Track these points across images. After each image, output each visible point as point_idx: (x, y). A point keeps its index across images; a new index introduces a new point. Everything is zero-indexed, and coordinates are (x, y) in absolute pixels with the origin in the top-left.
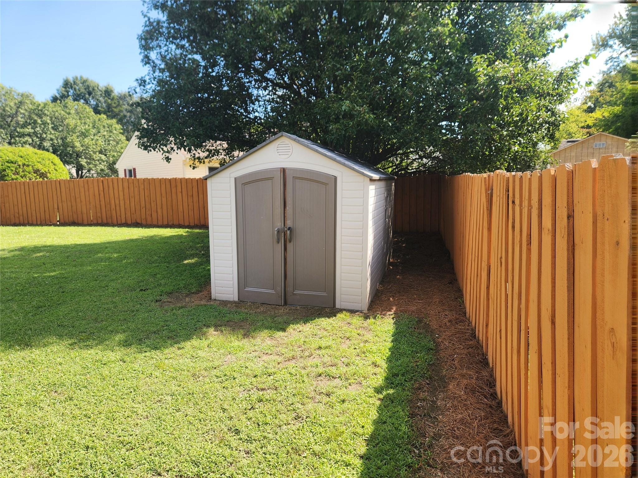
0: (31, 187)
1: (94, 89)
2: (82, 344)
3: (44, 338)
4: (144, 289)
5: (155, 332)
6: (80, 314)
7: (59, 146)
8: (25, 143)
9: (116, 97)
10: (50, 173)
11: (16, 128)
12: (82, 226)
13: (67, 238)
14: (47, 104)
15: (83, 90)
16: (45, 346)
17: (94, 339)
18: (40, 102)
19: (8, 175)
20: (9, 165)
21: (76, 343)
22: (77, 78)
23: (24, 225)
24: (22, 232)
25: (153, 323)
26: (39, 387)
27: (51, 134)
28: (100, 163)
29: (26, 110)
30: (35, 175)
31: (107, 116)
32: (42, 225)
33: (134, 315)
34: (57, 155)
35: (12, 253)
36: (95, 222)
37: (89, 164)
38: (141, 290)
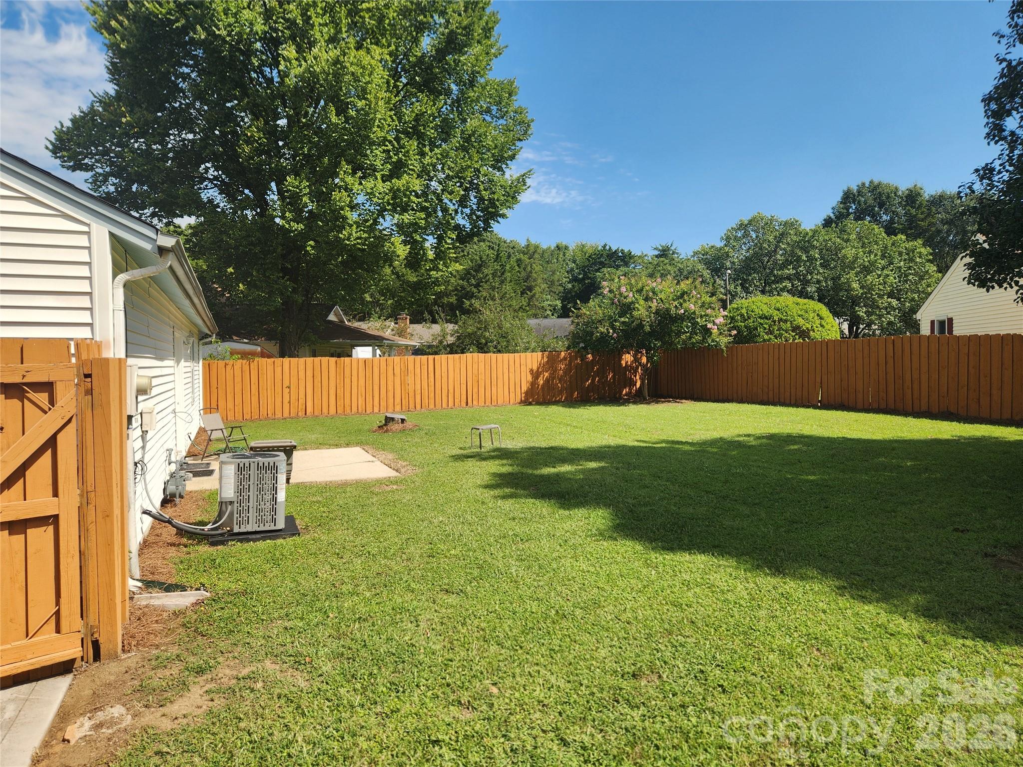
0: (788, 351)
1: (888, 197)
2: (855, 592)
3: (801, 567)
4: (960, 529)
5: (982, 609)
6: (851, 545)
7: (829, 291)
8: (783, 290)
9: (925, 203)
10: (814, 331)
11: (772, 270)
12: (855, 412)
13: (831, 427)
14: (817, 231)
15: (871, 202)
16: (802, 578)
17: (874, 590)
18: (808, 230)
19: (759, 335)
20: (762, 321)
21: (845, 588)
22: (863, 184)
23: (774, 404)
24: (771, 413)
25: (979, 592)
26: (796, 635)
27: (819, 273)
28: (888, 313)
29: (788, 244)
30: (794, 334)
31: (907, 235)
32: (797, 405)
33: (943, 570)
34: (825, 304)
35: (759, 442)
36: (875, 406)
37: (868, 314)
38: (956, 530)
